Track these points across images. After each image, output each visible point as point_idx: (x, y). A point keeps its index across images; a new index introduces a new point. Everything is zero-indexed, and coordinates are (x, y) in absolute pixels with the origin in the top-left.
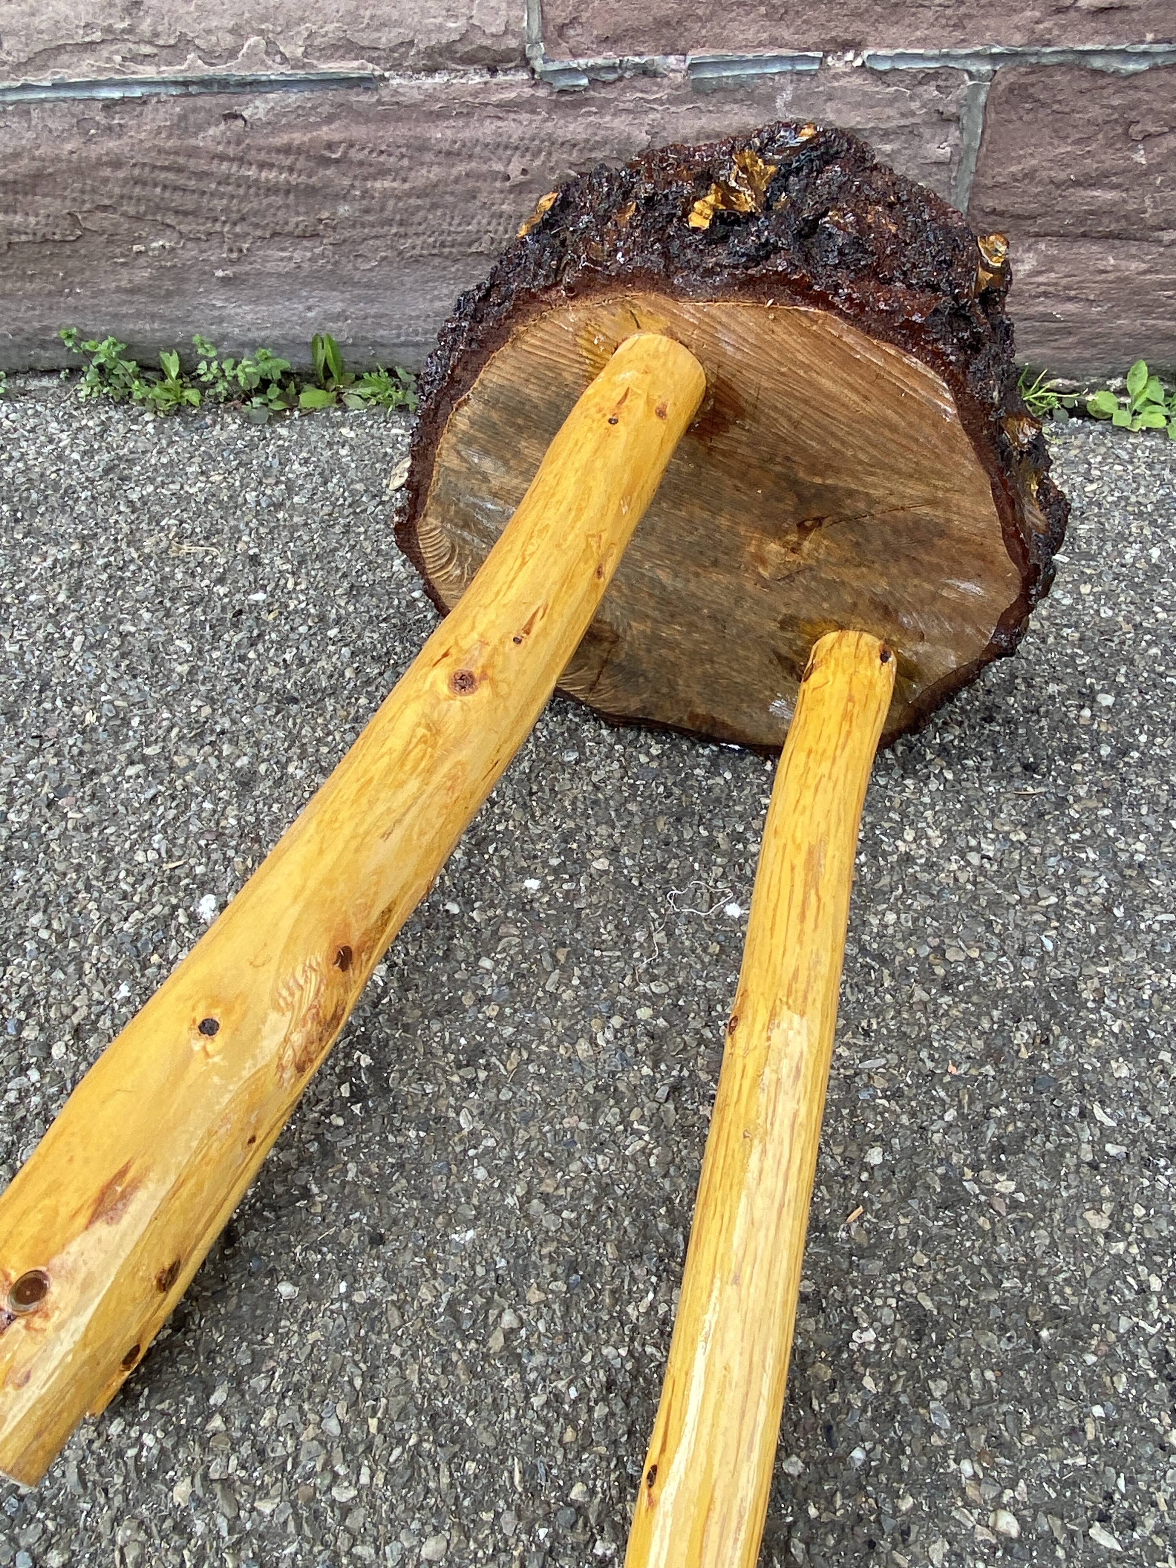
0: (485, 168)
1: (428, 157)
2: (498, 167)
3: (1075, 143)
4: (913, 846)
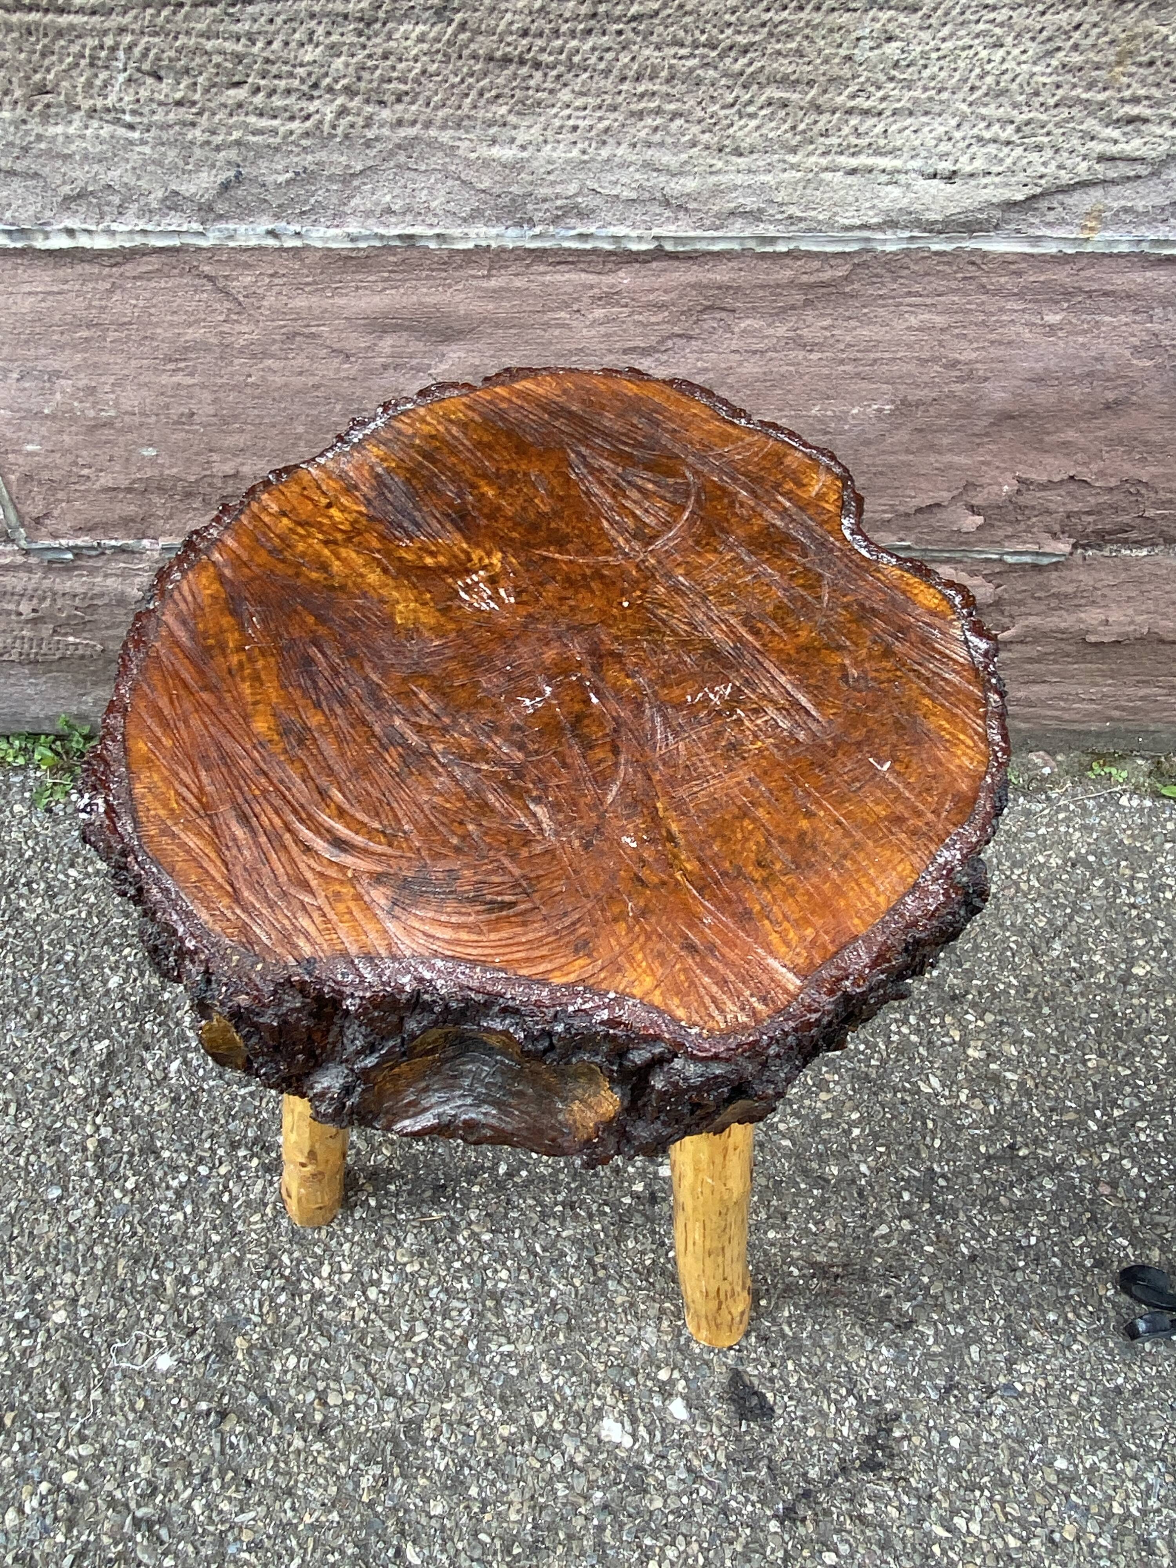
2: (10, 607)
4: (327, 1283)
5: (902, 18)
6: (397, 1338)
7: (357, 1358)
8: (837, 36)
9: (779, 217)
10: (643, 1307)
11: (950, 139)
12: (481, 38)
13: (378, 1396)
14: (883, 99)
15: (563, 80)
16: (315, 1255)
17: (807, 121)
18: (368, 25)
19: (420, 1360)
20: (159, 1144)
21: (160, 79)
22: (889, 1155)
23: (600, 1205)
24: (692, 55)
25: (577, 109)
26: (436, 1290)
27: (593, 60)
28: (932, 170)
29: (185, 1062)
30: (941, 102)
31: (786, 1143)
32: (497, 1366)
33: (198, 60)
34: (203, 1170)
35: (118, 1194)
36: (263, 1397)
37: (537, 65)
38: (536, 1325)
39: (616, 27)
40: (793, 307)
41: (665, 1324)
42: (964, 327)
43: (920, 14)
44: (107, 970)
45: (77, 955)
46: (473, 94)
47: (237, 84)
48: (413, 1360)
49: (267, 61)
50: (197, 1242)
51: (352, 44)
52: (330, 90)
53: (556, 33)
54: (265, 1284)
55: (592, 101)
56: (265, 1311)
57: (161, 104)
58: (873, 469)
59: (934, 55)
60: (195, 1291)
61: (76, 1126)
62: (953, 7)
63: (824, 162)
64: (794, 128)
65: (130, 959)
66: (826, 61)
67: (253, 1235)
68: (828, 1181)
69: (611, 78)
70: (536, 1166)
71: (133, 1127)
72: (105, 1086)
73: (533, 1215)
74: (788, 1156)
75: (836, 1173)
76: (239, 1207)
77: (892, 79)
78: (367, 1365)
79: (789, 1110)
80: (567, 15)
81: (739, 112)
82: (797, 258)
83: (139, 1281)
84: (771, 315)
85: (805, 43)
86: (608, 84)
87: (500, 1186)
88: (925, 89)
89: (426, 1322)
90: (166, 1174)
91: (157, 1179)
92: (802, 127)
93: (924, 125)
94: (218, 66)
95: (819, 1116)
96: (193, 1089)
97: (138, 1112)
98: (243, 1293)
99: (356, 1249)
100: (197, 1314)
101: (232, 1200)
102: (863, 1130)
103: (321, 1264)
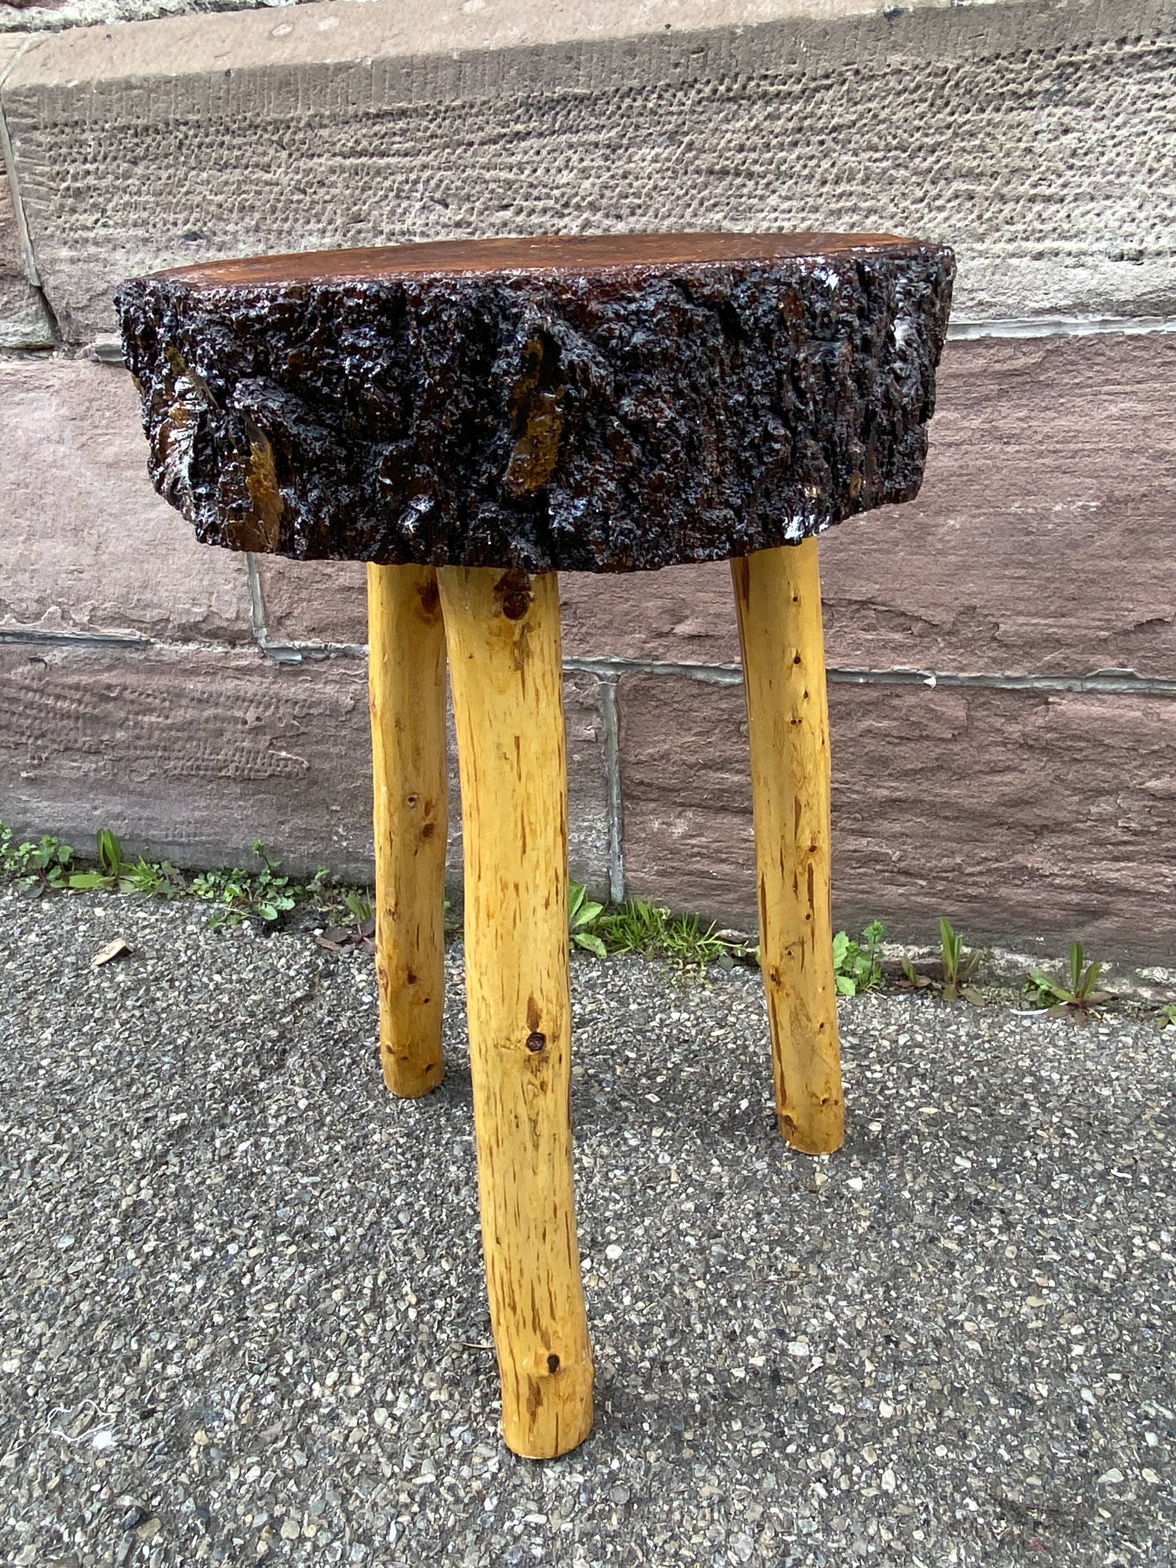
0: (228, 714)
1: (184, 702)
2: (239, 714)
3: (696, 734)
4: (328, 1392)
5: (1076, 112)
6: (393, 1474)
7: (336, 1486)
8: (1017, 132)
9: (970, 304)
10: (739, 1506)
11: (1133, 220)
12: (704, 156)
13: (346, 1539)
14: (1064, 186)
15: (771, 187)
16: (325, 1358)
17: (992, 209)
18: (614, 151)
19: (415, 1508)
20: (196, 1216)
21: (446, 206)
22: (1126, 1385)
23: (701, 1372)
24: (885, 158)
25: (784, 211)
26: (460, 1429)
27: (798, 168)
28: (1118, 251)
29: (256, 1145)
30: (1122, 185)
31: (973, 1345)
32: (516, 1539)
33: (478, 188)
34: (232, 1248)
35: (131, 1255)
36: (202, 1510)
37: (750, 175)
38: (583, 1497)
39: (819, 138)
40: (987, 398)
41: (767, 1535)
42: (1170, 415)
43: (1093, 107)
44: (213, 1056)
45: (189, 1041)
46: (695, 204)
47: (506, 207)
48: (406, 1506)
49: (531, 185)
50: (195, 1319)
51: (599, 167)
52: (578, 207)
53: (767, 146)
54: (254, 1379)
55: (796, 203)
56: (243, 1408)
57: (445, 226)
58: (1083, 576)
59: (1110, 143)
60: (171, 1370)
61: (117, 1183)
62: (1124, 99)
63: (1011, 247)
64: (980, 217)
65: (239, 1050)
66: (1007, 155)
67: (262, 1324)
68: (1032, 1402)
69: (814, 182)
70: (626, 1311)
71: (176, 1196)
72: (165, 1153)
74: (975, 1363)
75: (1045, 1394)
76: (258, 1292)
77: (1071, 167)
78: (344, 1499)
79: (980, 1308)
80: (777, 130)
81: (929, 205)
82: (989, 347)
83: (114, 1347)
84: (966, 407)
85: (988, 140)
86: (811, 188)
88: (1104, 174)
89: (437, 1464)
90: (191, 1245)
91: (179, 1248)
92: (987, 216)
93: (1106, 208)
94: (492, 191)
95: (1024, 1324)
96: (255, 1170)
97: (187, 1181)
98: (225, 1384)
99: (377, 1362)
100: (163, 1396)
101: (253, 1283)
102: (1088, 1349)
103: (329, 1370)
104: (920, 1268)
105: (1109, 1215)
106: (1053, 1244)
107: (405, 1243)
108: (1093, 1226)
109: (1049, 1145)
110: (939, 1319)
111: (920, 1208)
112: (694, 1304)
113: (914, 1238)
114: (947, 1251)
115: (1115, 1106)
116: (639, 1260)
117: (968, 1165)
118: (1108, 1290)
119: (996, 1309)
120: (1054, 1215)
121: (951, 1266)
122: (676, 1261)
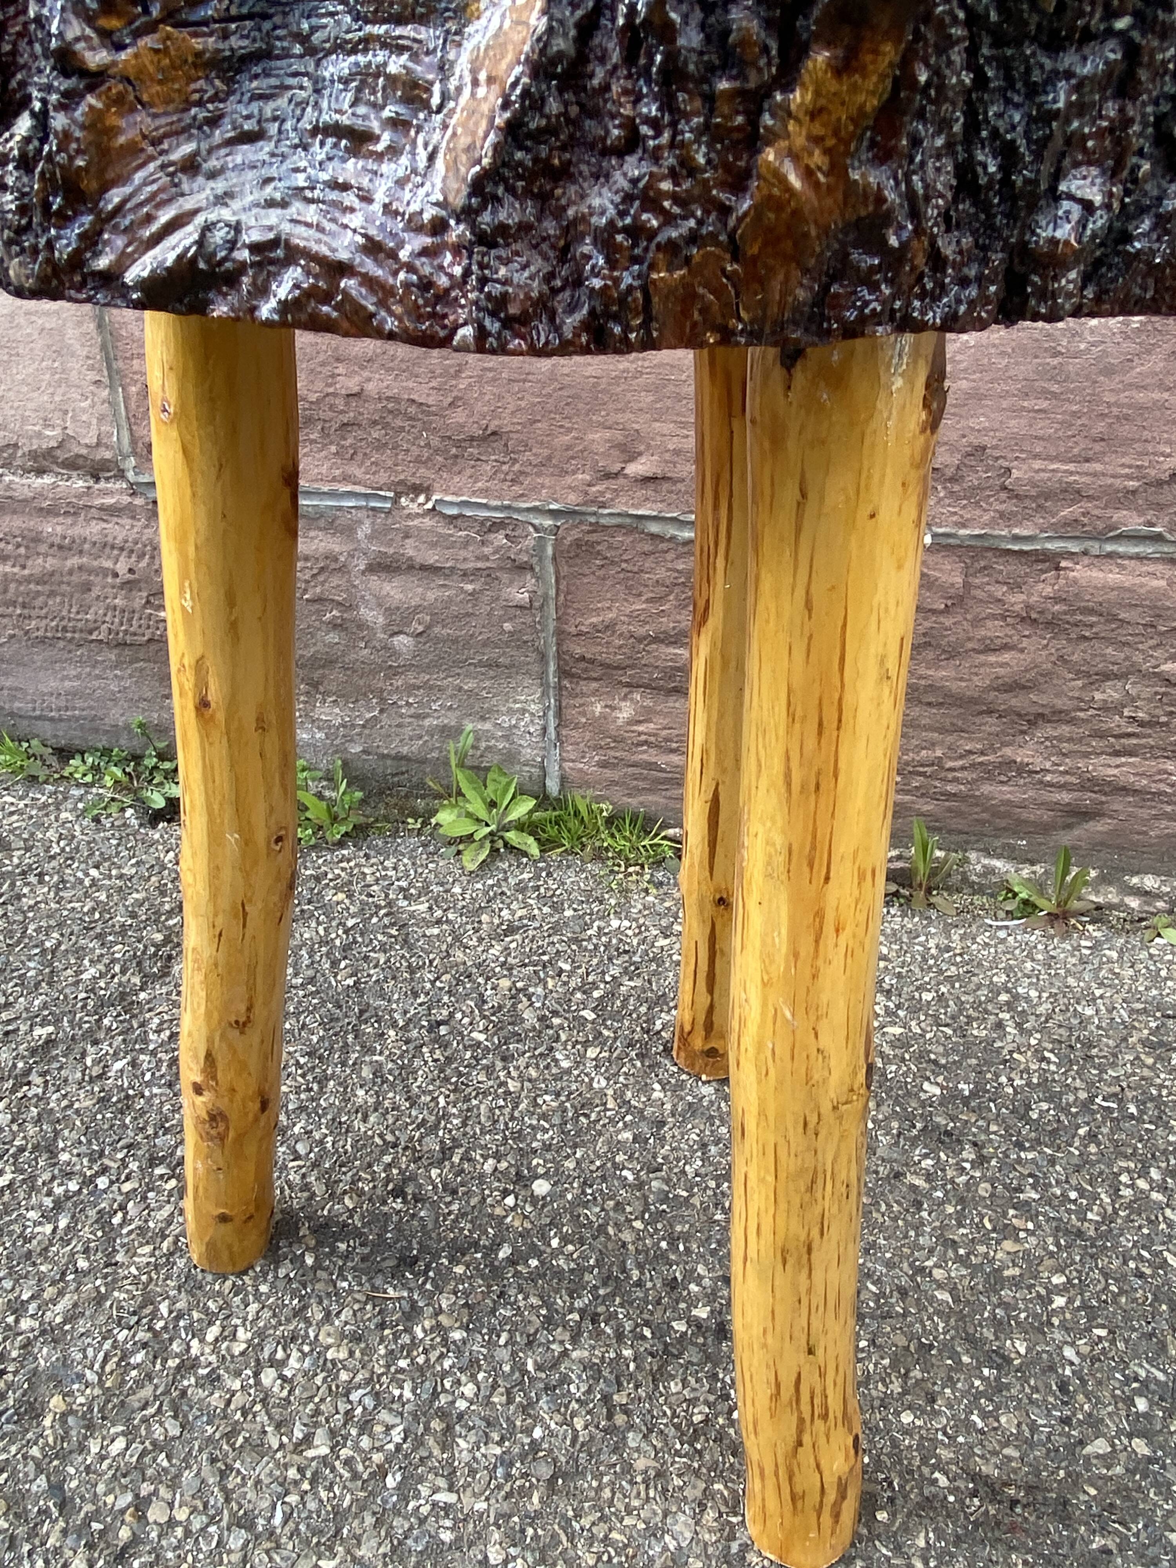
0: (96, 563)
1: (42, 549)
2: (108, 564)
3: (648, 601)
4: (207, 1350)
6: (282, 1446)
7: (213, 1460)
10: (678, 1482)
13: (224, 1523)
16: (206, 1311)
19: (306, 1486)
20: (61, 1145)
22: (1113, 1342)
23: (637, 1325)
26: (361, 1392)
29: (134, 1064)
31: (943, 1296)
32: (422, 1521)
34: (102, 1182)
36: (56, 1488)
38: (500, 1472)
41: (710, 1515)
44: (86, 962)
45: (60, 943)
48: (296, 1483)
50: (55, 1264)
54: (123, 1335)
56: (108, 1369)
60: (26, 1324)
65: (117, 956)
67: (133, 1270)
68: (1008, 1361)
70: (554, 1255)
71: (38, 1121)
72: (28, 1072)
73: (534, 1318)
74: (945, 1316)
75: (1023, 1351)
76: (130, 1232)
78: (223, 1475)
79: (950, 1254)
87: (496, 1272)
89: (332, 1433)
90: (53, 1178)
91: (40, 1182)
95: (1000, 1270)
96: (131, 1092)
97: (52, 1105)
98: (89, 1340)
99: (266, 1314)
100: (14, 1354)
101: (124, 1222)
102: (1070, 1301)
103: (211, 1323)
104: (883, 1208)
105: (1093, 1149)
106: (1031, 1180)
107: (304, 1176)
108: (1075, 1161)
109: (1027, 1070)
110: (905, 1265)
111: (884, 1140)
112: (630, 1246)
113: (876, 1172)
114: (913, 1188)
115: (1099, 1027)
116: (569, 1197)
117: (938, 1091)
118: (1092, 1233)
119: (968, 1254)
120: (1032, 1148)
121: (918, 1205)
122: (610, 1199)
